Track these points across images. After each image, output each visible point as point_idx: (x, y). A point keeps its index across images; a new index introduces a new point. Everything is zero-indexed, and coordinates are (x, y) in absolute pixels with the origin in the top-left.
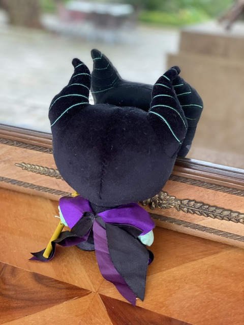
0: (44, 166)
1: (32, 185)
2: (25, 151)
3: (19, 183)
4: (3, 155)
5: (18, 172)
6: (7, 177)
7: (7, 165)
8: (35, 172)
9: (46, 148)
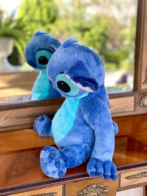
0: (26, 114)
1: (21, 125)
2: (18, 111)
3: (15, 126)
4: (7, 116)
5: (14, 121)
6: (8, 125)
7: (9, 119)
8: (22, 118)
9: (27, 106)
